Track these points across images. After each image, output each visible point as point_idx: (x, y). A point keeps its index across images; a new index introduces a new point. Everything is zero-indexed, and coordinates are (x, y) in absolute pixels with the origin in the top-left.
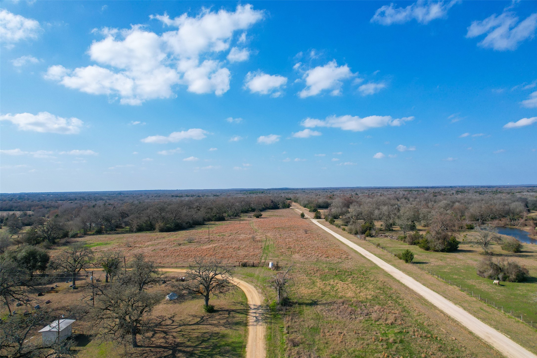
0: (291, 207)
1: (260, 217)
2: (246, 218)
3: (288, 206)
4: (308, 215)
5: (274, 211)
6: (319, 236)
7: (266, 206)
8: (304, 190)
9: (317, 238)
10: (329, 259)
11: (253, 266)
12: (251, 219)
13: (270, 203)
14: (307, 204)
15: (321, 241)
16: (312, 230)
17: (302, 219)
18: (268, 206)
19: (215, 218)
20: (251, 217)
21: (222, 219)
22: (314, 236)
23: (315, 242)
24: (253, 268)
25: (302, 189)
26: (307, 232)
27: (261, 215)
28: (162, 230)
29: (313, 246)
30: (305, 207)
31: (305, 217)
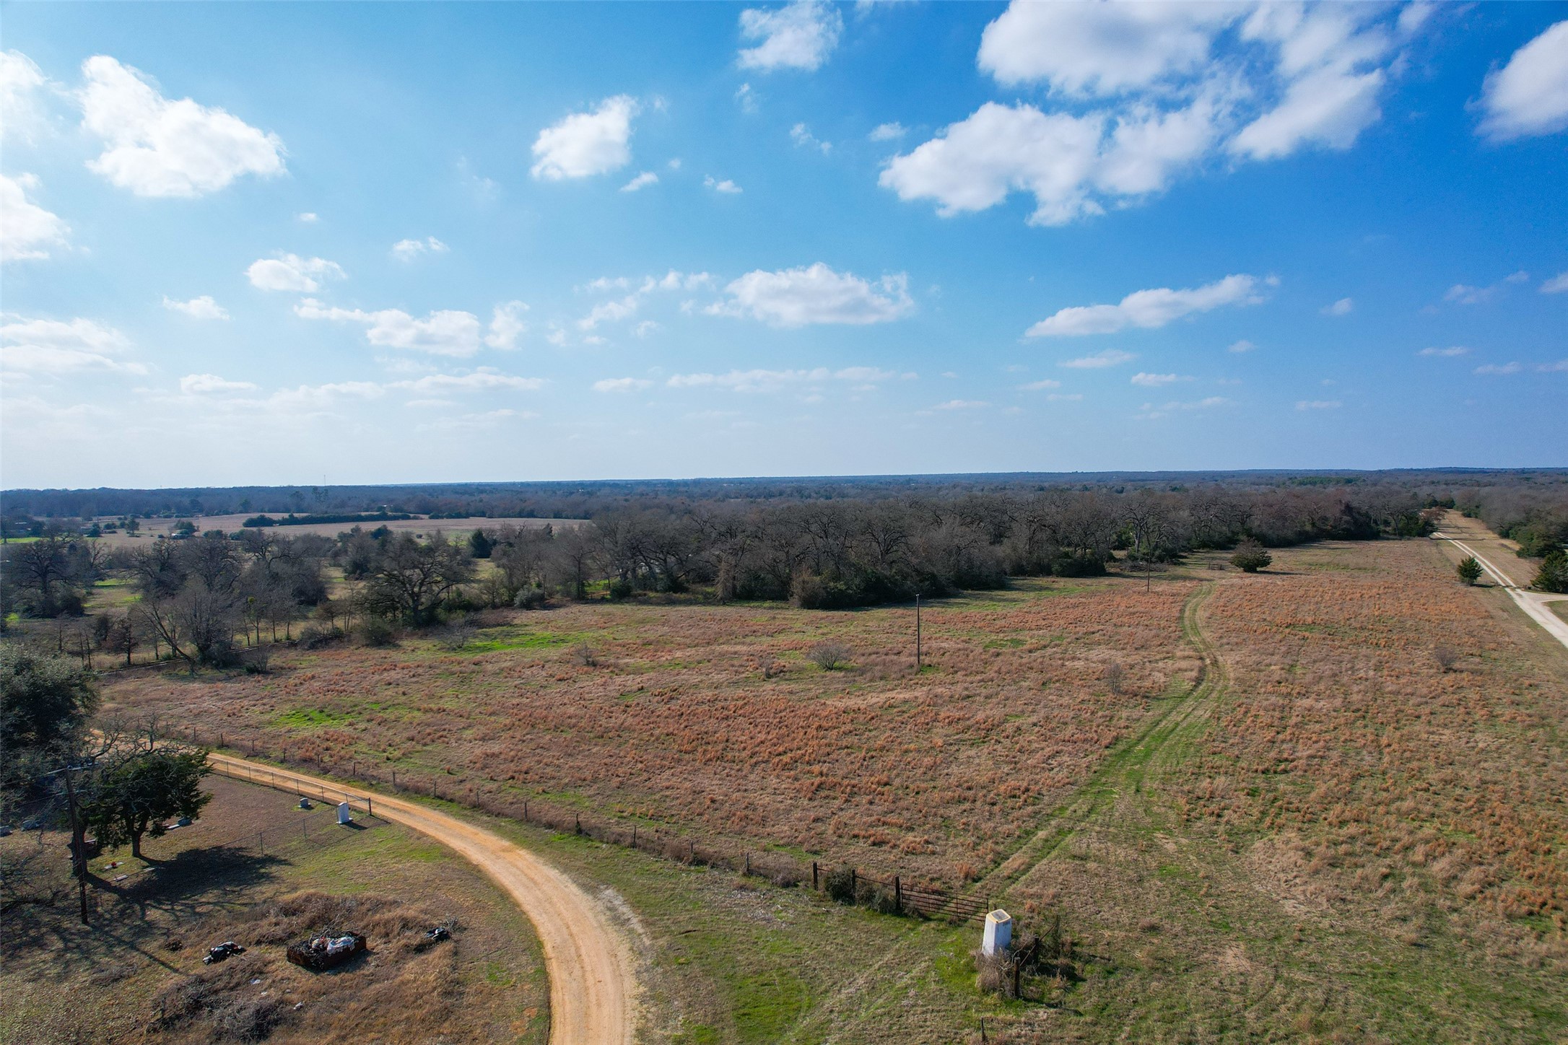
0: (1436, 535)
1: (1258, 569)
2: (1203, 573)
3: (1424, 530)
4: (1505, 571)
5: (1340, 546)
6: (1528, 696)
7: (1318, 524)
8: (1526, 475)
9: (1509, 712)
10: (1543, 948)
11: (897, 908)
12: (1217, 573)
13: (1338, 515)
14: (1520, 524)
15: (1531, 734)
16: (1495, 655)
17: (1462, 588)
18: (1329, 528)
19: (1061, 565)
20: (1221, 568)
21: (1091, 568)
22: (1494, 692)
23: (1483, 739)
24: (887, 922)
25: (1523, 471)
26: (1457, 665)
27: (1266, 562)
28: (810, 603)
29: (1448, 772)
30: (1505, 535)
31: (1479, 580)
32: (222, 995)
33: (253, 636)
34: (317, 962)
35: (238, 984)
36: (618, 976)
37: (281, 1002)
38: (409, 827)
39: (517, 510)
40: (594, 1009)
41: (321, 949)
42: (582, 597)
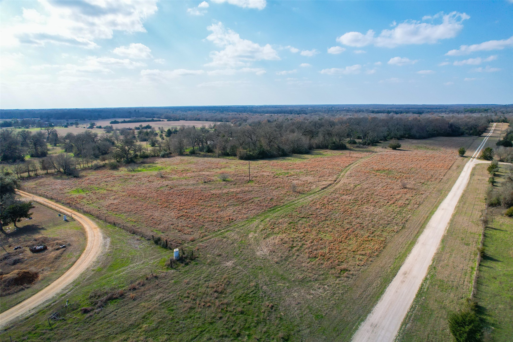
1: (397, 148)
2: (379, 149)
11: (166, 247)
19: (331, 146)
20: (386, 148)
21: (341, 147)
27: (399, 146)
31: (465, 155)
32: (11, 257)
33: (82, 165)
34: (34, 251)
35: (16, 255)
36: (94, 257)
37: (22, 258)
38: (79, 222)
39: (195, 118)
40: (84, 263)
41: (35, 248)
42: (181, 154)
